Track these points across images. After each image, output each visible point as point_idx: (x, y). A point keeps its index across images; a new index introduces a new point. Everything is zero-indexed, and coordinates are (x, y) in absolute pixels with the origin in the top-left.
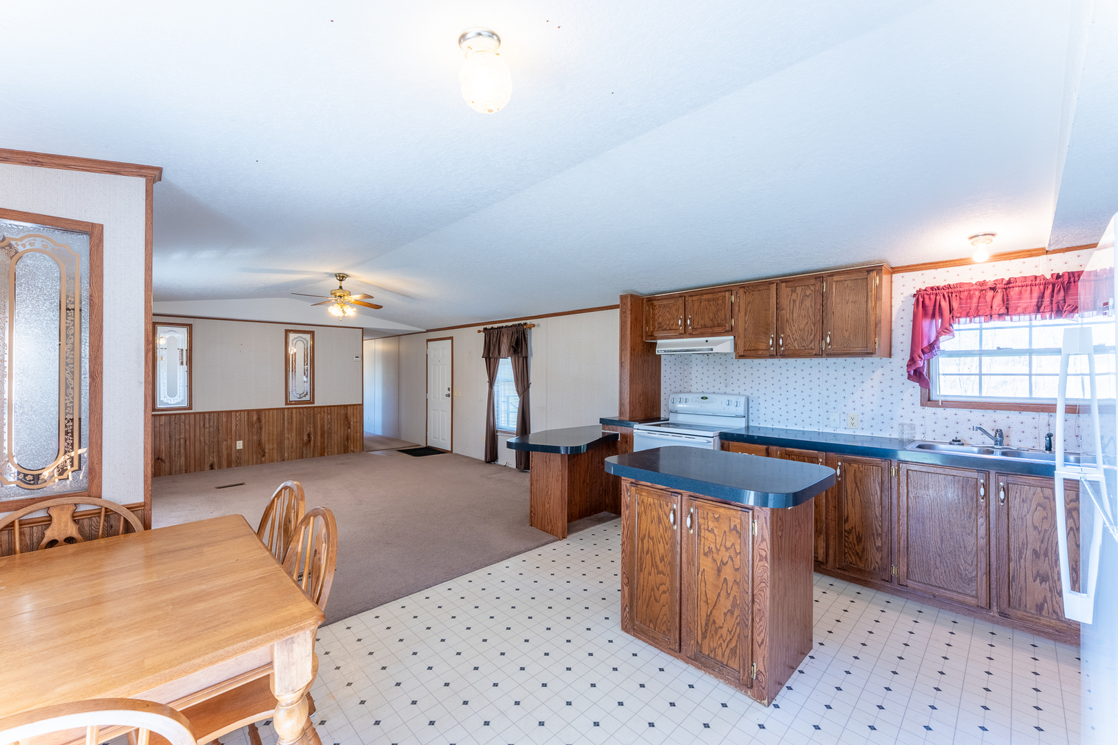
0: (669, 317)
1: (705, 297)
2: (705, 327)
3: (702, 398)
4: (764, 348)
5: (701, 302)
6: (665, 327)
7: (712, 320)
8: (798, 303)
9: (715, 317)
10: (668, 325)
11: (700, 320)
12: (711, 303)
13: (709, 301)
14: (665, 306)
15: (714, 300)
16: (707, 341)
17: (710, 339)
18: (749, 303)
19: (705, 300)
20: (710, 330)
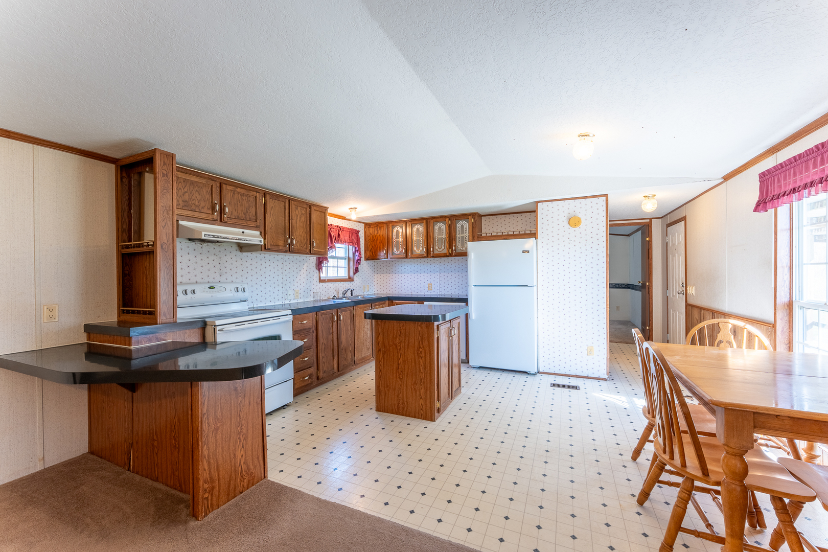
0: (199, 197)
1: (239, 190)
2: (239, 218)
3: (210, 288)
4: (282, 244)
5: (234, 194)
6: (193, 207)
7: (245, 214)
8: (299, 217)
9: (247, 212)
10: (198, 206)
11: (234, 211)
12: (244, 198)
13: (242, 195)
14: (192, 183)
15: (246, 195)
16: (243, 232)
17: (245, 231)
18: (272, 208)
19: (238, 193)
20: (244, 223)
